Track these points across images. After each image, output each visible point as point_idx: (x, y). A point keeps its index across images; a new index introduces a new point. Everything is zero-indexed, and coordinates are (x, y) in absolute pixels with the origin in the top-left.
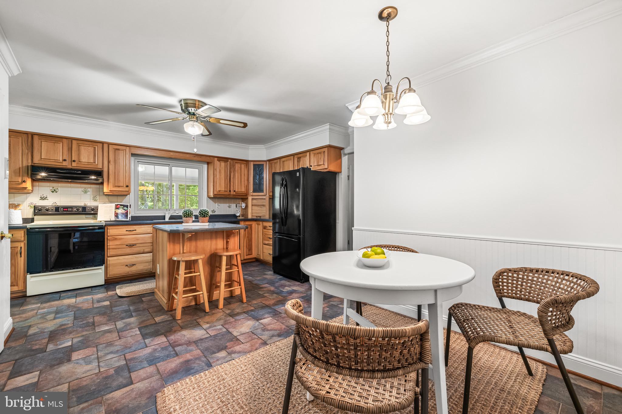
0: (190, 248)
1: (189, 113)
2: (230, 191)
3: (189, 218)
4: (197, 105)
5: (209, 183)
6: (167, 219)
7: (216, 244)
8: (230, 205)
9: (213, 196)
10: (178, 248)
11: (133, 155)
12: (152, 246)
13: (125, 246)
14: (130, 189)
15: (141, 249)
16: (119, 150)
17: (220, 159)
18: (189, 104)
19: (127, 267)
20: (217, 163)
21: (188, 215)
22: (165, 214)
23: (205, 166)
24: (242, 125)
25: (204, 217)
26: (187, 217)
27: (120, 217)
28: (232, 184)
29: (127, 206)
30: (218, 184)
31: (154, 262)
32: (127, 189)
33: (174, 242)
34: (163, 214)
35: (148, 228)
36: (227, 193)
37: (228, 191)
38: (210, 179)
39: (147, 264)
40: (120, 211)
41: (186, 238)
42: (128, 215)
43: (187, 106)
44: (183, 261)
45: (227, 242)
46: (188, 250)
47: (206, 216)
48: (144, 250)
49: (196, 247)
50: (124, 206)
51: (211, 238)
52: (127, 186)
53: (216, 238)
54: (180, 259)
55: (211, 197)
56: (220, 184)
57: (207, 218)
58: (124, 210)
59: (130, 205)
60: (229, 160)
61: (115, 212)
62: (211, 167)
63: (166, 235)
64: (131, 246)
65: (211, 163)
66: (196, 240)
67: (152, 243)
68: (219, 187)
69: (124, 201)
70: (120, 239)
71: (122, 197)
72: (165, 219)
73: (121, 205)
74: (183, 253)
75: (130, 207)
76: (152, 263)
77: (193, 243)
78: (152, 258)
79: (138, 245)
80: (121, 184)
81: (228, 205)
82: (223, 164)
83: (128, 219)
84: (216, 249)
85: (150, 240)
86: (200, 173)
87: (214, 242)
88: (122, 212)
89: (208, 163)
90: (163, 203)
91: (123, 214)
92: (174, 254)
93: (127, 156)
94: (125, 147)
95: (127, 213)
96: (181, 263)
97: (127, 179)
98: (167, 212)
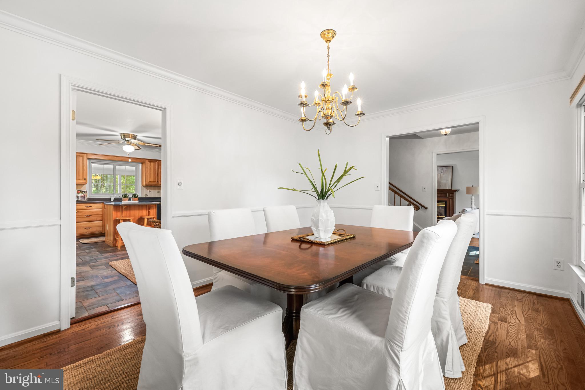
0: (126, 215)
1: (126, 140)
2: (158, 182)
3: (126, 199)
4: (130, 137)
5: (143, 176)
6: (112, 200)
7: (142, 213)
8: (159, 191)
9: (145, 185)
10: (119, 214)
11: (88, 159)
12: (102, 216)
13: (84, 216)
14: (87, 181)
15: (95, 218)
16: (79, 156)
17: (150, 160)
18: (126, 136)
19: (85, 229)
20: (148, 163)
21: (126, 196)
22: (111, 197)
23: (140, 165)
24: (159, 146)
25: (135, 198)
26: (125, 198)
27: (80, 198)
28: (159, 177)
29: (85, 192)
30: (149, 177)
31: (104, 226)
32: (85, 181)
33: (117, 211)
34: (109, 197)
35: (100, 206)
36: (156, 183)
37: (157, 182)
38: (143, 174)
39: (99, 228)
40: (80, 195)
41: (123, 209)
42: (85, 197)
43: (125, 137)
44: (122, 220)
45: (149, 212)
46: (125, 215)
47: (137, 197)
48: (96, 219)
49: (130, 214)
50: (83, 191)
51: (139, 209)
52: (85, 179)
53: (142, 209)
54: (120, 219)
55: (144, 185)
56: (150, 177)
57: (137, 199)
58: (83, 194)
59: (87, 191)
60: (157, 161)
61: (77, 195)
62: (144, 166)
63: (112, 207)
64: (88, 216)
65: (144, 163)
66: (130, 210)
67: (102, 215)
68: (150, 179)
69: (82, 188)
70: (81, 212)
71: (81, 186)
72: (111, 200)
73: (81, 191)
74: (122, 217)
75: (87, 192)
76: (102, 227)
77: (128, 212)
78: (102, 224)
79: (92, 216)
80: (81, 178)
81: (157, 191)
82: (152, 164)
83: (86, 200)
84: (142, 215)
85: (101, 213)
86: (137, 169)
87: (141, 211)
88: (81, 195)
89: (142, 163)
90: (107, 188)
91: (82, 196)
92: (117, 217)
93: (85, 160)
94: (83, 154)
95: (85, 196)
96: (120, 221)
97: (85, 174)
98: (112, 196)
